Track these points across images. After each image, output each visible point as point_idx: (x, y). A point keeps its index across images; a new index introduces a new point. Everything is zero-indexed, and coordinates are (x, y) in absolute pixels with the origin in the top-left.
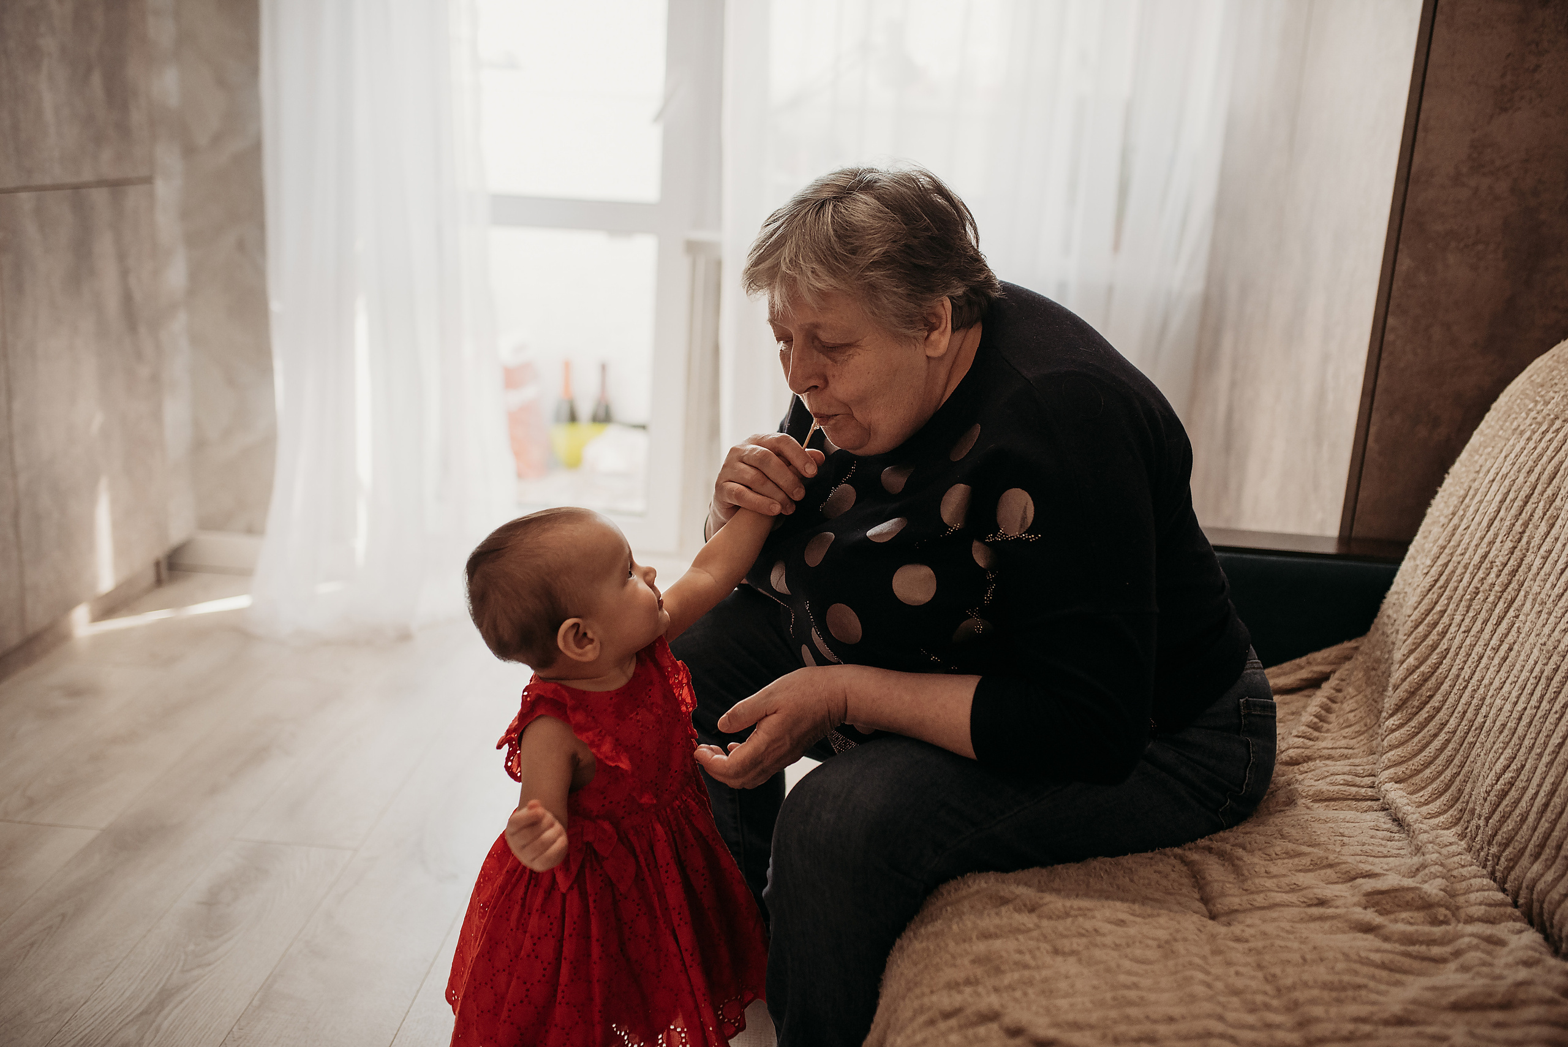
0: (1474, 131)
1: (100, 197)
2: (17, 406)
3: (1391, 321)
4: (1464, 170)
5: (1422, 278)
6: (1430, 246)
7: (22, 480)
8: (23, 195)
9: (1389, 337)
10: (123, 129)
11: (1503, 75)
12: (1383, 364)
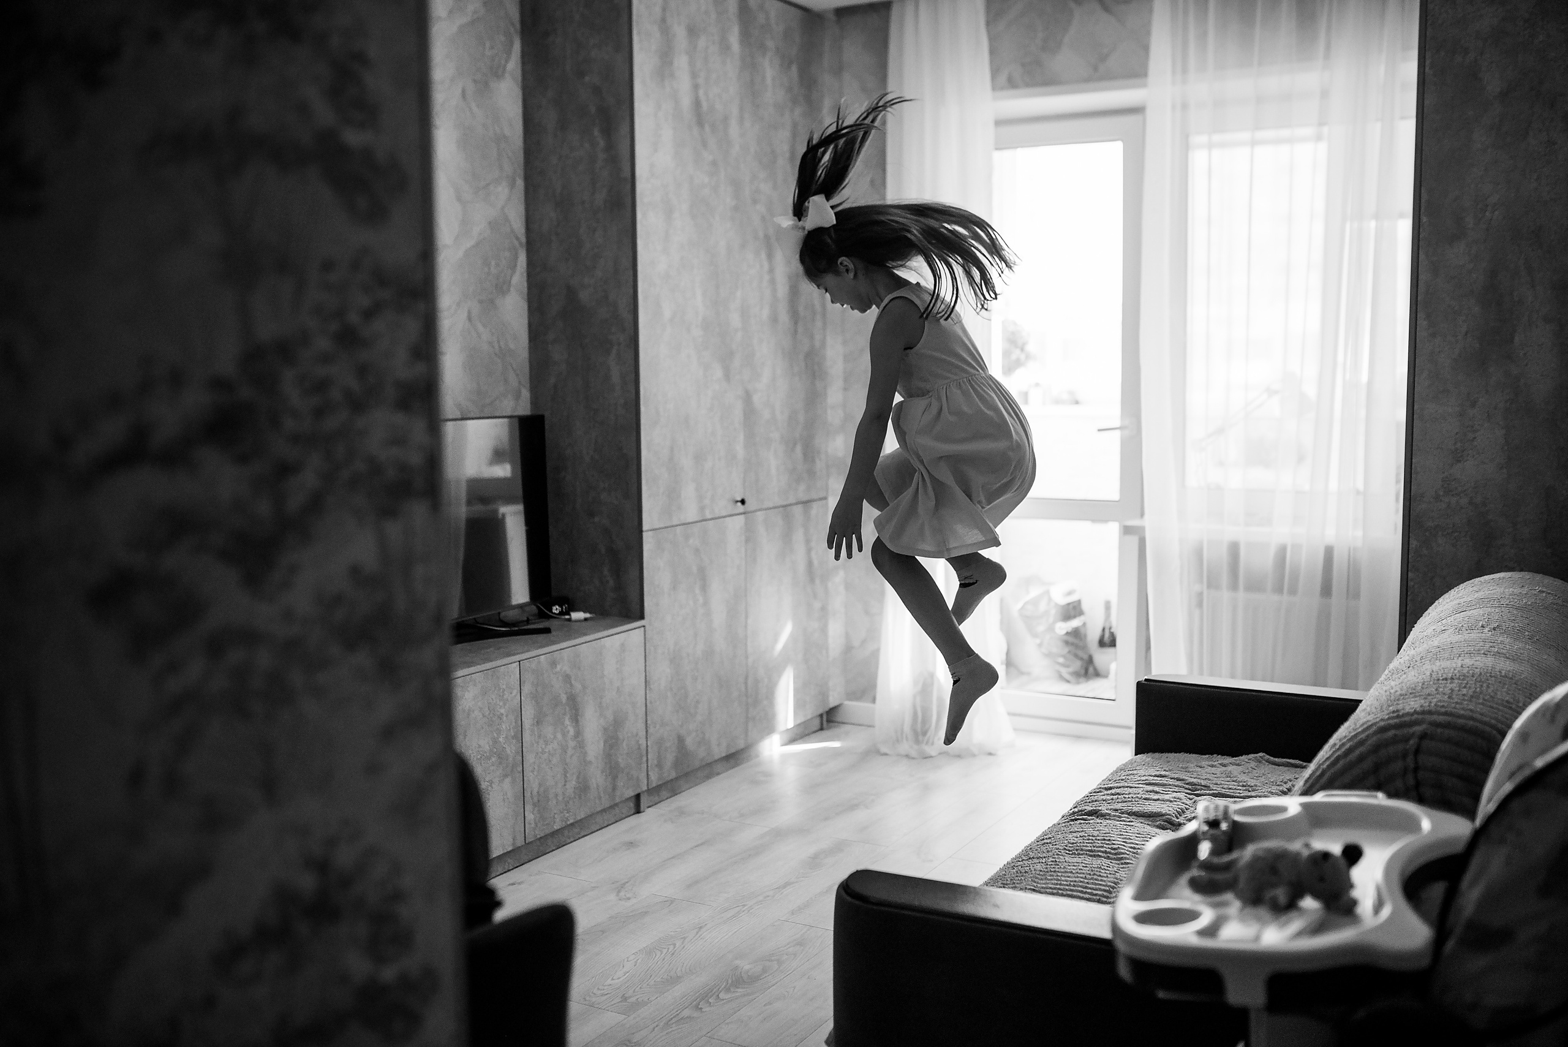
0: (1444, 473)
1: (798, 510)
2: (750, 621)
3: (1410, 574)
4: (1441, 493)
5: (1425, 551)
6: (1427, 534)
7: (750, 660)
8: (759, 513)
9: (1411, 584)
10: (811, 473)
11: (1455, 443)
12: (1409, 598)
